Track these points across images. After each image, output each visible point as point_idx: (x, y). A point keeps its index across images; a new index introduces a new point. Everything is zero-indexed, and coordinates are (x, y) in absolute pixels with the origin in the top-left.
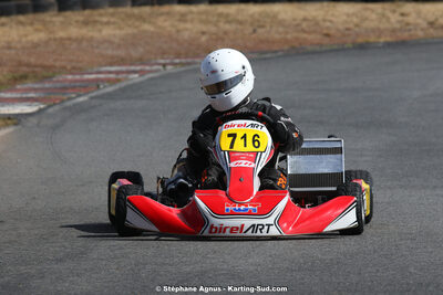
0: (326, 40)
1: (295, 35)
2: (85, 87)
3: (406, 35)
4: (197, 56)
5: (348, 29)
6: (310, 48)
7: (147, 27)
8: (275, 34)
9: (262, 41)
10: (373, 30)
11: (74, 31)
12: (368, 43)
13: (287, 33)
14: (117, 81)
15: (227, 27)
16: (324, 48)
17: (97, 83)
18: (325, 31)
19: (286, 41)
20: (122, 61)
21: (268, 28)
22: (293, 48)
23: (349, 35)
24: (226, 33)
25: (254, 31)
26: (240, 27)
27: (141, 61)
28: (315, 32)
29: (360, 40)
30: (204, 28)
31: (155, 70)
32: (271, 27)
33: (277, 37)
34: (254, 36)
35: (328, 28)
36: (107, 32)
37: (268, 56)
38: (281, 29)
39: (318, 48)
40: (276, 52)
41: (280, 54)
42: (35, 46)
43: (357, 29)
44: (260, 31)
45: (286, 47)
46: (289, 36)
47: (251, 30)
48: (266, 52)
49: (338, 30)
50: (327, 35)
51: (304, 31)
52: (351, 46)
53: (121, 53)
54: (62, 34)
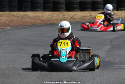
0: (42, 22)
1: (33, 21)
5: (48, 19)
6: (38, 24)
8: (28, 20)
9: (24, 22)
10: (55, 19)
12: (54, 23)
13: (31, 20)
15: (14, 18)
16: (42, 24)
18: (42, 20)
21: (26, 19)
22: (33, 24)
23: (49, 21)
24: (14, 20)
25: (22, 19)
26: (18, 18)
28: (39, 20)
29: (52, 22)
30: (8, 19)
32: (27, 18)
33: (28, 21)
34: (22, 21)
35: (43, 19)
37: (26, 27)
38: (29, 19)
39: (40, 25)
40: (28, 25)
41: (29, 26)
43: (51, 19)
44: (23, 19)
45: (31, 24)
46: (32, 21)
47: (21, 19)
48: (25, 26)
49: (45, 19)
50: (42, 21)
51: (36, 20)
52: (49, 24)
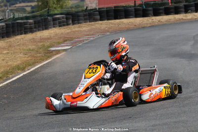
2: (81, 41)
3: (153, 24)
4: (105, 32)
7: (93, 27)
11: (77, 29)
14: (88, 40)
17: (83, 41)
19: (126, 28)
20: (88, 35)
27: (93, 35)
31: (96, 37)
36: (84, 29)
42: (68, 33)
53: (88, 33)
54: (74, 30)
